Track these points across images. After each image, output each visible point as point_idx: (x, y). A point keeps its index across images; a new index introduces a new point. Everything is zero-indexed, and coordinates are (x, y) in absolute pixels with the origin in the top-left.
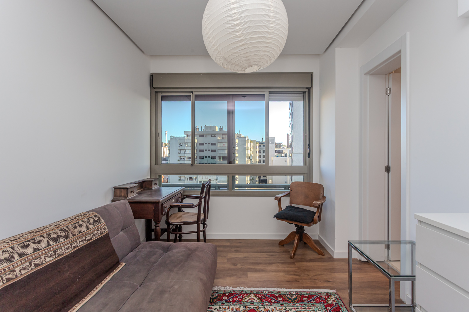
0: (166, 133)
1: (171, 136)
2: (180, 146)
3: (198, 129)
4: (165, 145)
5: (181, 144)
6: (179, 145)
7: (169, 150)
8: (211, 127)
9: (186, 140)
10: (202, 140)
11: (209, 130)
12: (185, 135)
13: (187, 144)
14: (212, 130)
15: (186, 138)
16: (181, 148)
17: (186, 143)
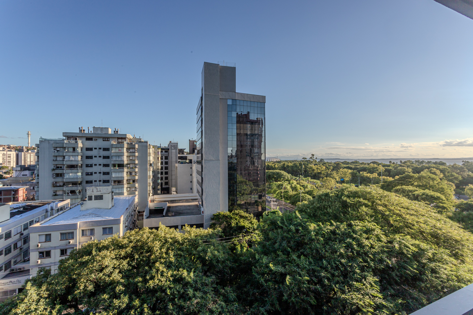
0: (28, 134)
1: (41, 138)
2: (56, 151)
3: (84, 130)
4: (28, 150)
5: (58, 149)
6: (54, 149)
7: (38, 157)
8: (102, 129)
9: (66, 144)
10: (89, 144)
11: (99, 132)
12: (64, 138)
13: (67, 148)
14: (104, 132)
15: (65, 141)
16: (56, 154)
17: (65, 147)
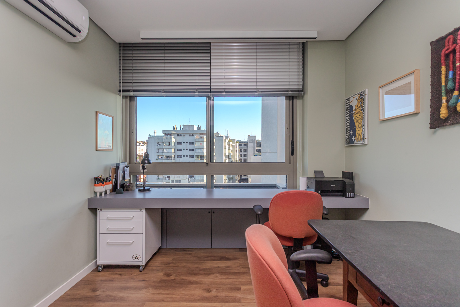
1: (150, 135)
2: (158, 145)
3: (177, 128)
5: (160, 143)
6: (157, 144)
7: (148, 149)
8: (189, 126)
9: (164, 139)
10: (180, 139)
11: (187, 129)
12: (164, 134)
13: (165, 143)
14: (190, 129)
15: (164, 137)
16: (159, 148)
17: (164, 142)
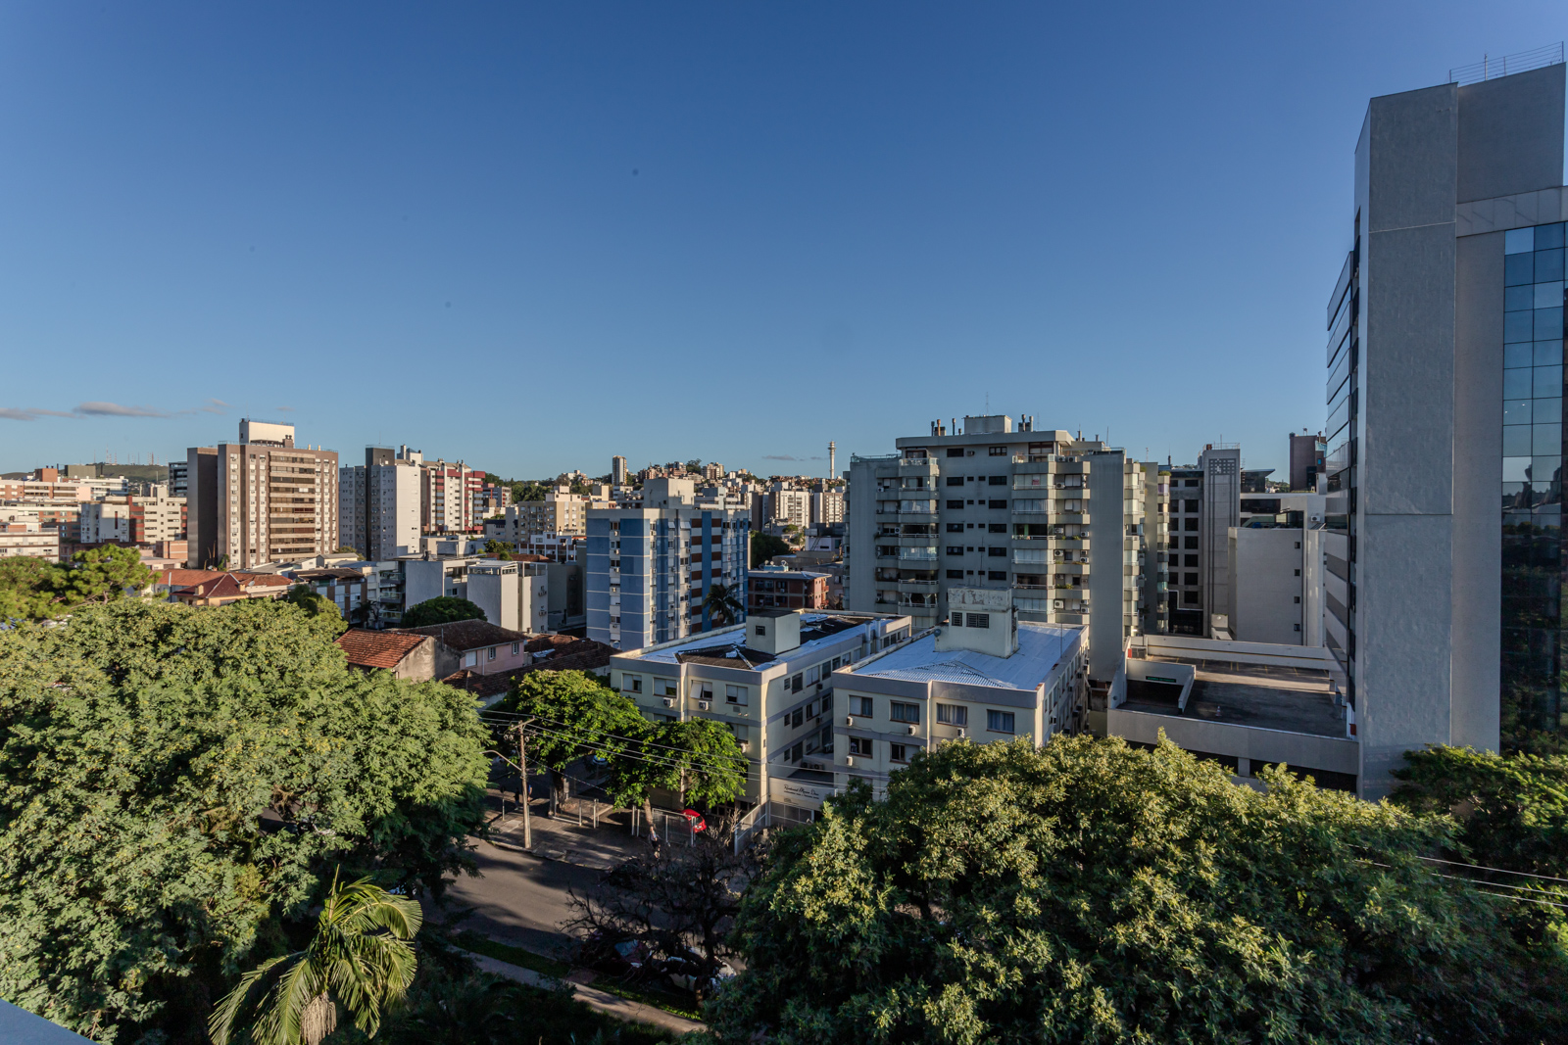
0: (831, 448)
1: (854, 457)
2: (883, 489)
3: (943, 429)
4: (830, 487)
5: (887, 483)
6: (879, 484)
7: (848, 503)
8: (987, 420)
9: (903, 467)
11: (980, 430)
12: (899, 452)
13: (905, 481)
14: (991, 431)
15: (902, 462)
16: (884, 496)
17: (901, 478)
